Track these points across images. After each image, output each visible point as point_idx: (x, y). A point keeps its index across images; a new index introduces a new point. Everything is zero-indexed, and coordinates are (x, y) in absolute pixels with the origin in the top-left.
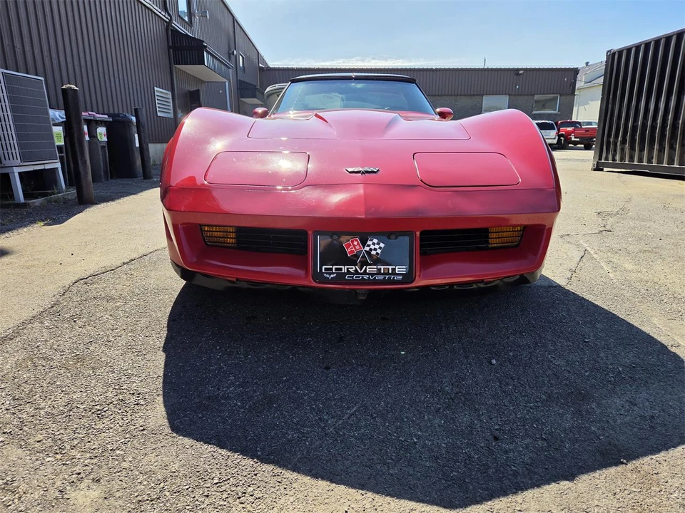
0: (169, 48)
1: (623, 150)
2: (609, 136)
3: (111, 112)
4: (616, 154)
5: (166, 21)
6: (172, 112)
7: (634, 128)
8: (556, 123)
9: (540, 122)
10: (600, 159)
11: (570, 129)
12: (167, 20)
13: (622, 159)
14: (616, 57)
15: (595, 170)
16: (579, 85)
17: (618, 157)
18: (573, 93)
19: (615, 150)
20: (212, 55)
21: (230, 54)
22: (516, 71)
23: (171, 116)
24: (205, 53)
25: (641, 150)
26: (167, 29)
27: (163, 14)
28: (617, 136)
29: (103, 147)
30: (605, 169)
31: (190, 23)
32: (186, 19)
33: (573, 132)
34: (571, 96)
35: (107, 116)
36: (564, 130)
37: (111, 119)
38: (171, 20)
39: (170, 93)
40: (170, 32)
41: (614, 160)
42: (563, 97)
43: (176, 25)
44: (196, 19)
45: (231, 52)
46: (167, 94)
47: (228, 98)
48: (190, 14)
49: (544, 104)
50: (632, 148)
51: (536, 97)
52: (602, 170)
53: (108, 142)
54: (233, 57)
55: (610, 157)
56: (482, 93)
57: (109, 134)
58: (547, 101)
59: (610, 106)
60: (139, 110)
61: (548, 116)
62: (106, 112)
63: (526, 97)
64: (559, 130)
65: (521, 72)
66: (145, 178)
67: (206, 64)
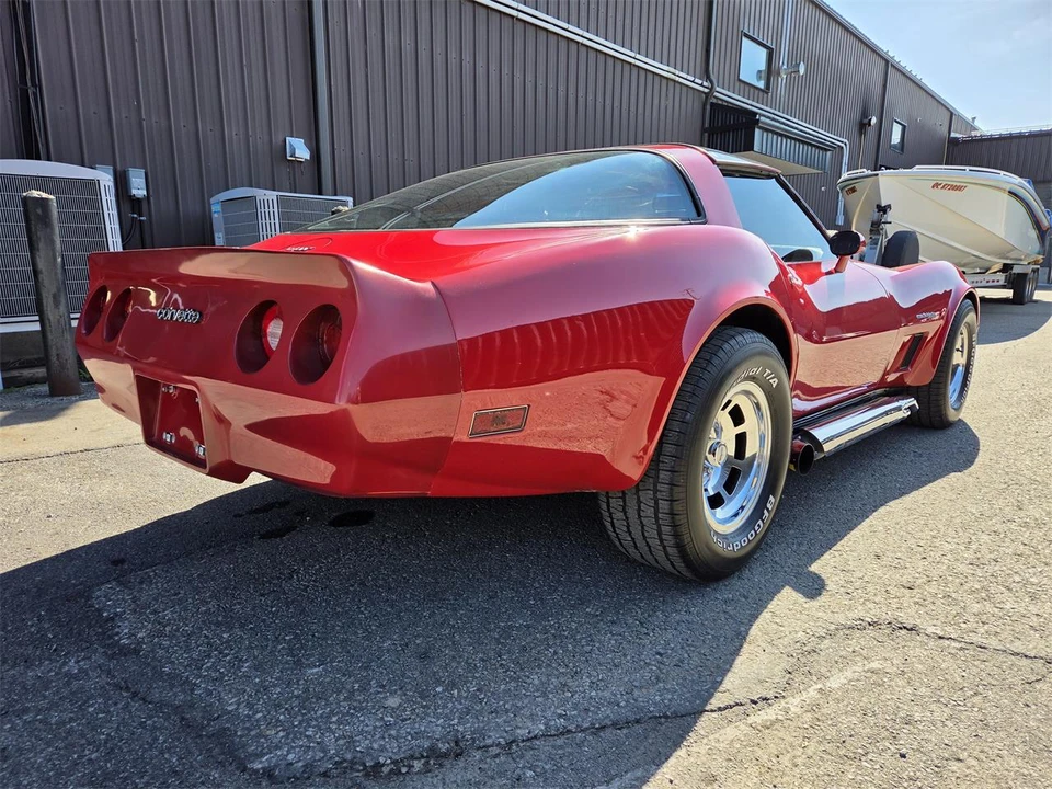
5: (703, 93)
12: (706, 90)
20: (775, 133)
21: (863, 125)
24: (757, 131)
26: (705, 103)
27: (697, 83)
31: (766, 89)
32: (758, 84)
38: (711, 89)
40: (708, 107)
43: (726, 94)
44: (782, 79)
45: (865, 121)
48: (769, 72)
54: (871, 133)
67: (757, 149)
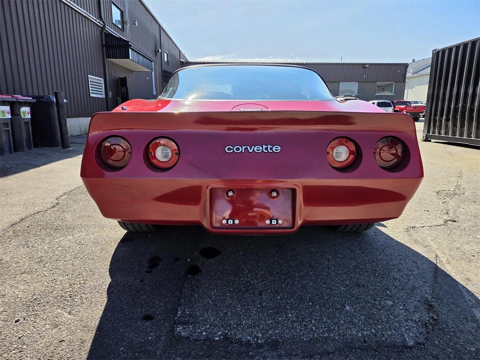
0: (103, 46)
1: (447, 126)
2: (436, 115)
3: (36, 94)
4: (441, 129)
5: (100, 27)
6: (104, 93)
7: (456, 109)
8: (393, 102)
9: (381, 101)
10: (429, 132)
11: (402, 106)
12: (102, 26)
13: (446, 133)
14: (440, 54)
15: (424, 141)
16: (408, 75)
17: (443, 132)
18: (404, 81)
19: (440, 126)
20: (136, 52)
21: (156, 52)
22: (363, 65)
23: (104, 96)
24: (130, 50)
25: (462, 126)
26: (101, 33)
27: (97, 21)
28: (442, 116)
29: (26, 123)
30: (432, 140)
31: (123, 29)
32: (120, 26)
33: (405, 109)
34: (403, 84)
35: (31, 98)
36: (398, 107)
37: (35, 101)
38: (104, 26)
39: (103, 79)
40: (104, 35)
41: (439, 133)
42: (397, 84)
43: (109, 29)
44: (128, 26)
45: (157, 50)
46: (100, 80)
47: (154, 83)
48: (123, 22)
49: (383, 89)
50: (455, 125)
51: (378, 83)
52: (430, 141)
53: (31, 119)
54: (159, 54)
55: (437, 131)
56: (339, 81)
57: (33, 113)
58: (385, 86)
59: (436, 92)
60: (58, 94)
61: (387, 97)
62: (31, 94)
63: (371, 83)
64: (394, 107)
65: (367, 66)
66: (63, 148)
67: (131, 58)
